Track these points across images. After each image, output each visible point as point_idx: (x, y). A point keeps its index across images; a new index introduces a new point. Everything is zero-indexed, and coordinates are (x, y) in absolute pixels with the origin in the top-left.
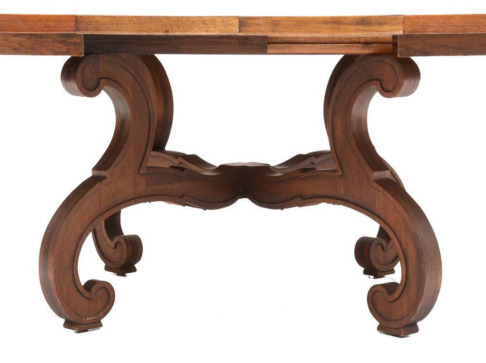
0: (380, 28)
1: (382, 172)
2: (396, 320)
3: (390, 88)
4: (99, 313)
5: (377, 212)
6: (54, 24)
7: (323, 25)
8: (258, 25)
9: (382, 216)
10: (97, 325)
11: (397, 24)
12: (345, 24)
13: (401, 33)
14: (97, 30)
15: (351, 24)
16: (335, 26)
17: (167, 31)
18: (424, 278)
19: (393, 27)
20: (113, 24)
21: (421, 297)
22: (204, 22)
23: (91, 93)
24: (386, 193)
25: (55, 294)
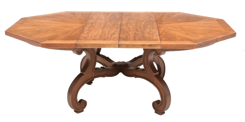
0: (155, 47)
1: (156, 73)
2: (159, 111)
3: (158, 54)
4: (83, 108)
5: (155, 83)
6: (70, 46)
7: (140, 46)
8: (123, 46)
9: (156, 85)
10: (83, 111)
11: (159, 46)
12: (146, 46)
13: (160, 48)
14: (81, 47)
15: (147, 46)
16: (143, 46)
17: (99, 47)
18: (166, 102)
19: (158, 47)
20: (85, 46)
21: (166, 107)
22: (109, 45)
23: (80, 54)
24: (157, 79)
25: (72, 105)
